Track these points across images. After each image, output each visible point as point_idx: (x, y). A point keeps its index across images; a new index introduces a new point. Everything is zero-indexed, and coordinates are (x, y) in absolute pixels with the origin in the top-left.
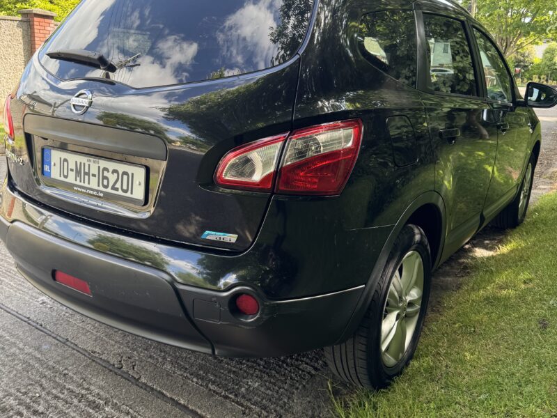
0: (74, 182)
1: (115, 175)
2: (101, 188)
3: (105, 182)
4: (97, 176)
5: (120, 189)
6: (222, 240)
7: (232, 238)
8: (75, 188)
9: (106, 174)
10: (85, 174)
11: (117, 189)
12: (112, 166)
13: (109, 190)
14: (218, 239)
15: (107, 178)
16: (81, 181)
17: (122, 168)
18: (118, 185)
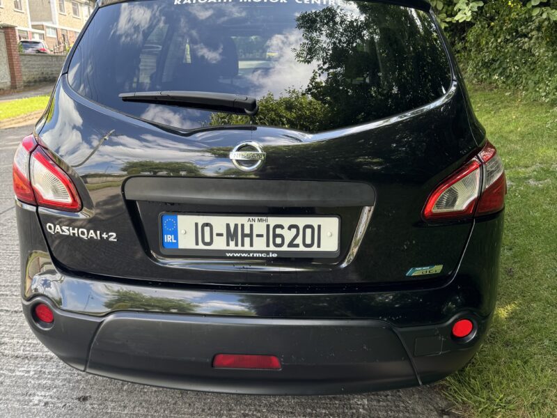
0: (224, 247)
1: (294, 231)
2: (272, 248)
3: (278, 241)
4: (265, 236)
5: (301, 245)
6: (428, 273)
7: (438, 269)
8: (228, 255)
9: (278, 231)
10: (244, 236)
11: (297, 246)
12: (287, 221)
13: (285, 248)
14: (425, 273)
15: (281, 236)
16: (237, 245)
17: (301, 221)
18: (299, 241)
